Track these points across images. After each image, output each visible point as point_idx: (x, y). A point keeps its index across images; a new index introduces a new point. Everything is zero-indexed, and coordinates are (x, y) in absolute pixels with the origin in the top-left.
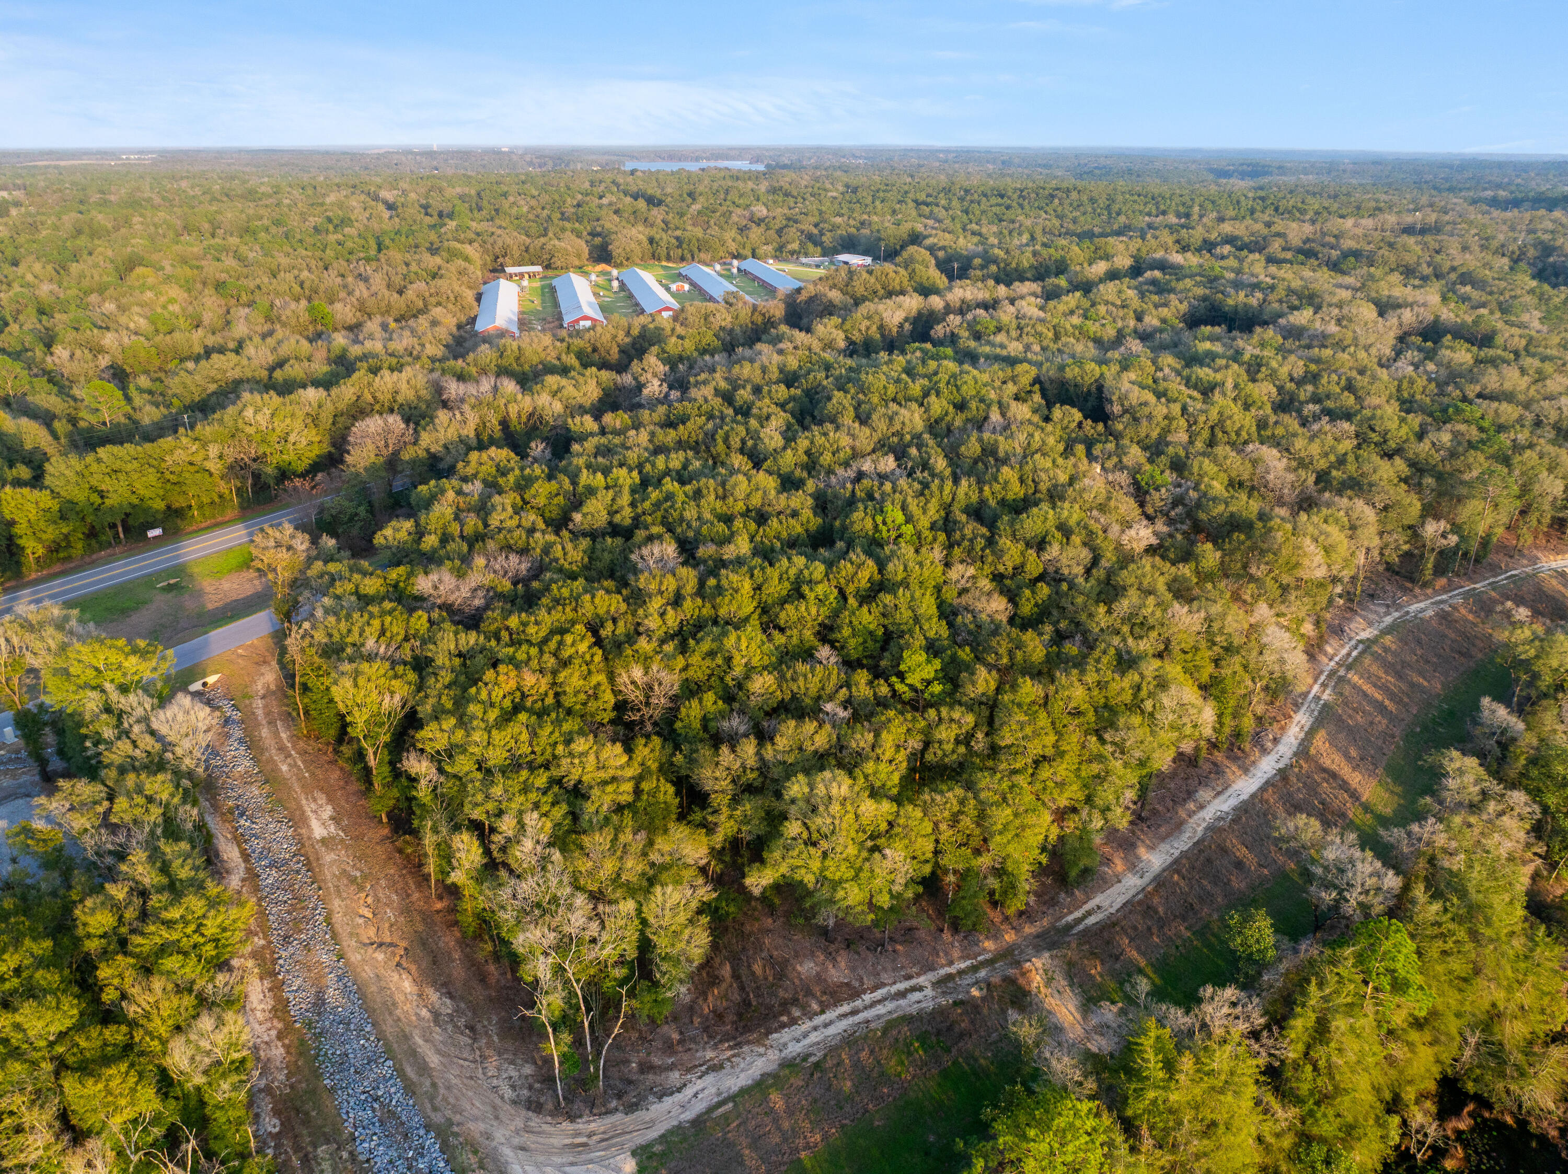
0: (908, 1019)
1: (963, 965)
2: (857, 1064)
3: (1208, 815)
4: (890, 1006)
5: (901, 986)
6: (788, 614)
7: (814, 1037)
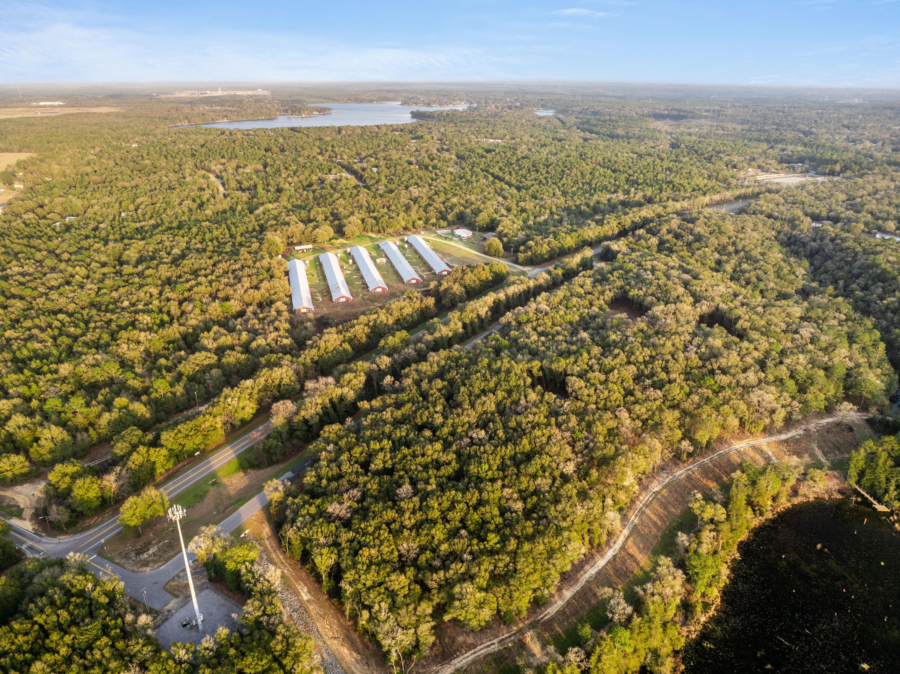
0: (490, 654)
1: (506, 635)
2: (476, 669)
3: (587, 576)
4: (485, 650)
5: (489, 643)
6: (450, 515)
7: (464, 661)
